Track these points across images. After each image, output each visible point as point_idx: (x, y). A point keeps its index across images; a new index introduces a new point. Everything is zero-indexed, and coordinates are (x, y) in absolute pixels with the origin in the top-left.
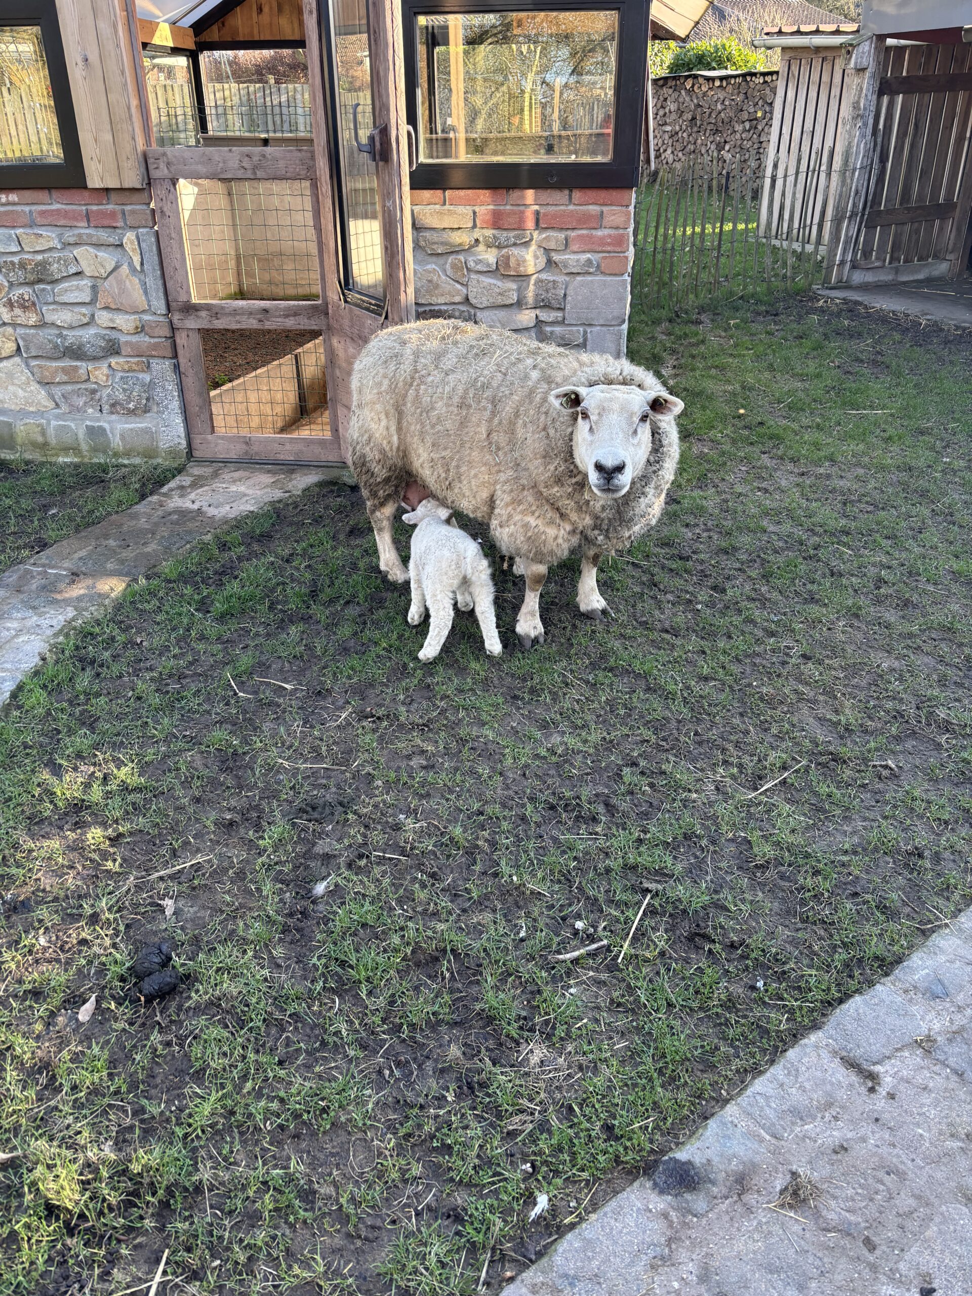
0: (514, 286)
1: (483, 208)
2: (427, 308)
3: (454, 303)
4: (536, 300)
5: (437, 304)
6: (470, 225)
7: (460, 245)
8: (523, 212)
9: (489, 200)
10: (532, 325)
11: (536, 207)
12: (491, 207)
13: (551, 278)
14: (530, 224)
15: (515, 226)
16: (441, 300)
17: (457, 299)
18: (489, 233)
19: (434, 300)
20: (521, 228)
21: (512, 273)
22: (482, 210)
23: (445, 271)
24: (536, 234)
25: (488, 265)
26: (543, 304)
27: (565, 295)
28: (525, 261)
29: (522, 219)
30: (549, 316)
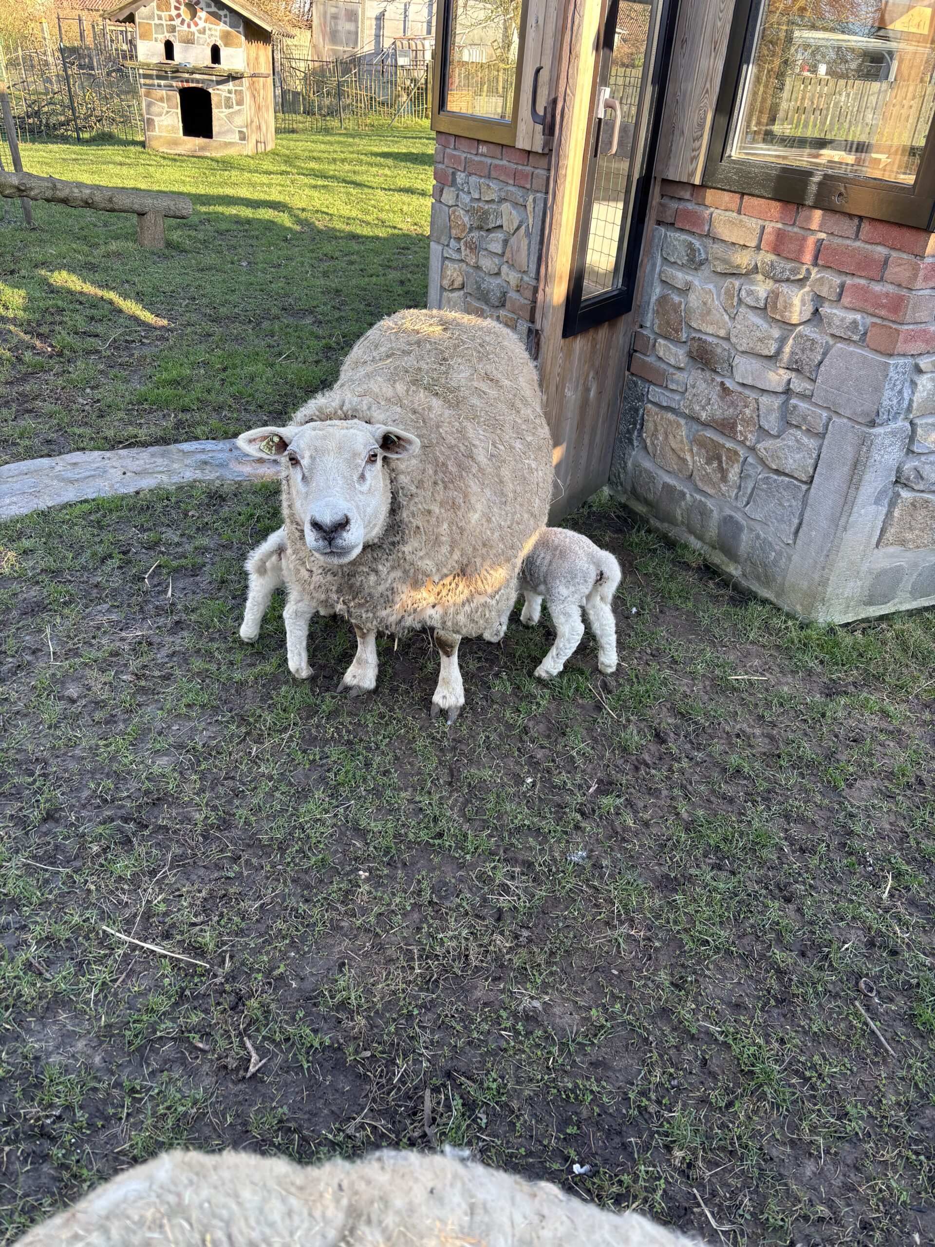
0: (776, 333)
1: (773, 224)
2: (697, 335)
3: (718, 336)
4: (790, 360)
5: (706, 334)
6: (753, 244)
7: (738, 267)
8: (804, 239)
9: (777, 215)
10: (780, 390)
11: (823, 236)
12: (780, 226)
13: (813, 336)
14: (808, 257)
15: (792, 256)
16: (710, 329)
17: (722, 333)
18: (770, 257)
19: (703, 327)
20: (798, 260)
21: (778, 317)
22: (771, 227)
23: (719, 296)
24: (814, 270)
25: (758, 300)
26: (796, 368)
27: (820, 363)
28: (791, 305)
29: (801, 250)
30: (799, 385)
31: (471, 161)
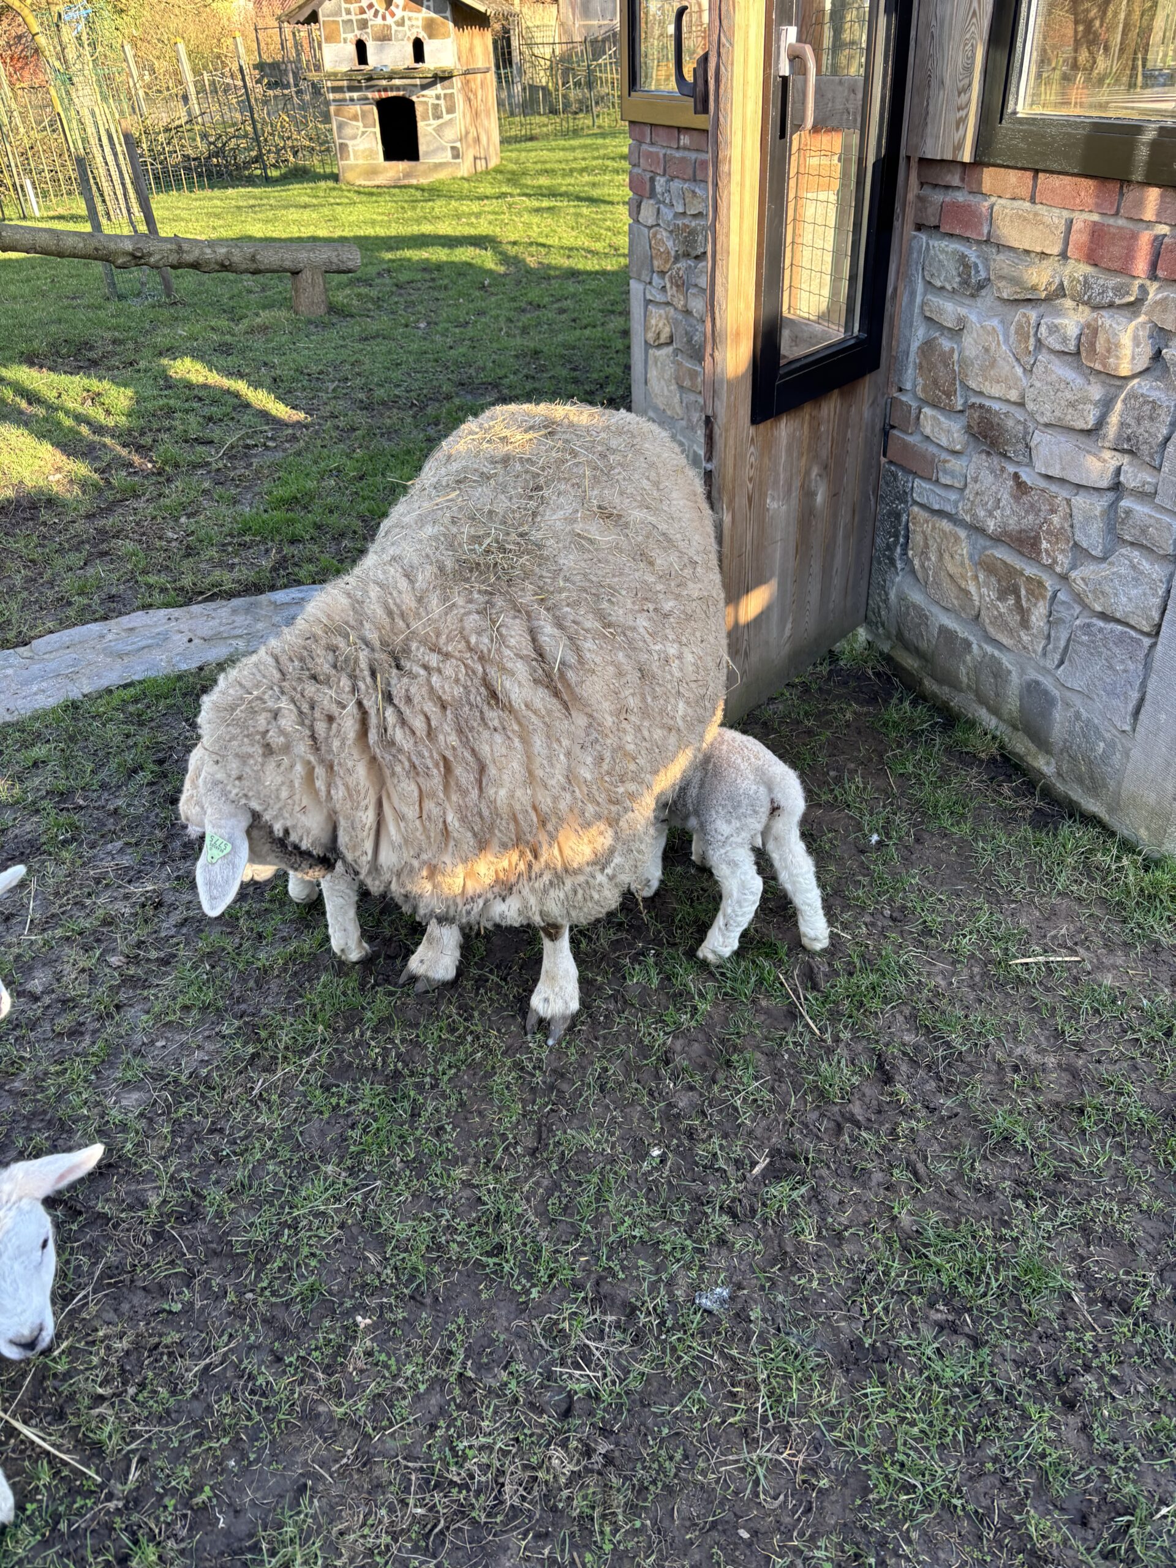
0: (1096, 392)
1: (1086, 216)
2: (978, 400)
3: (1008, 401)
4: (1119, 437)
5: (990, 397)
6: (1056, 250)
7: (1034, 288)
8: (1134, 237)
9: (1091, 201)
10: (1105, 484)
11: (1163, 229)
12: (1096, 217)
13: (1155, 395)
14: (1141, 266)
15: (1116, 265)
16: (996, 390)
17: (1013, 395)
18: (1083, 269)
19: (988, 389)
20: (1124, 271)
21: (1098, 366)
22: (1084, 219)
23: (1007, 336)
24: (1153, 288)
25: (1065, 340)
26: (1128, 447)
27: (1167, 439)
28: (1118, 345)
29: (1129, 257)
30: (1134, 476)
31: (672, 158)
